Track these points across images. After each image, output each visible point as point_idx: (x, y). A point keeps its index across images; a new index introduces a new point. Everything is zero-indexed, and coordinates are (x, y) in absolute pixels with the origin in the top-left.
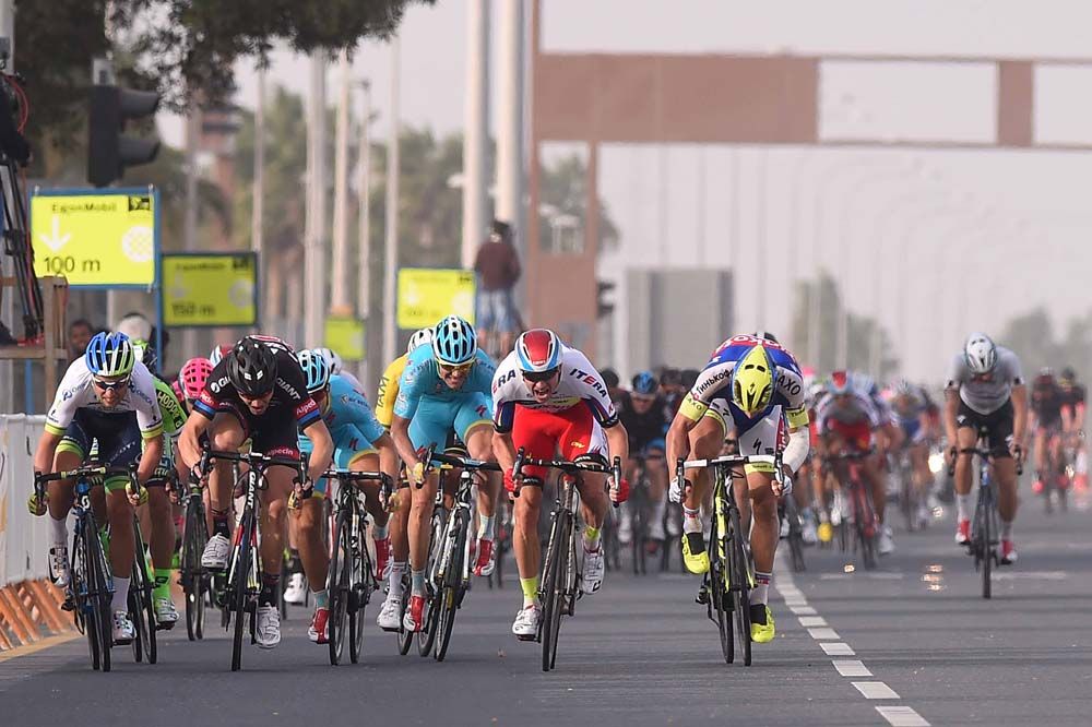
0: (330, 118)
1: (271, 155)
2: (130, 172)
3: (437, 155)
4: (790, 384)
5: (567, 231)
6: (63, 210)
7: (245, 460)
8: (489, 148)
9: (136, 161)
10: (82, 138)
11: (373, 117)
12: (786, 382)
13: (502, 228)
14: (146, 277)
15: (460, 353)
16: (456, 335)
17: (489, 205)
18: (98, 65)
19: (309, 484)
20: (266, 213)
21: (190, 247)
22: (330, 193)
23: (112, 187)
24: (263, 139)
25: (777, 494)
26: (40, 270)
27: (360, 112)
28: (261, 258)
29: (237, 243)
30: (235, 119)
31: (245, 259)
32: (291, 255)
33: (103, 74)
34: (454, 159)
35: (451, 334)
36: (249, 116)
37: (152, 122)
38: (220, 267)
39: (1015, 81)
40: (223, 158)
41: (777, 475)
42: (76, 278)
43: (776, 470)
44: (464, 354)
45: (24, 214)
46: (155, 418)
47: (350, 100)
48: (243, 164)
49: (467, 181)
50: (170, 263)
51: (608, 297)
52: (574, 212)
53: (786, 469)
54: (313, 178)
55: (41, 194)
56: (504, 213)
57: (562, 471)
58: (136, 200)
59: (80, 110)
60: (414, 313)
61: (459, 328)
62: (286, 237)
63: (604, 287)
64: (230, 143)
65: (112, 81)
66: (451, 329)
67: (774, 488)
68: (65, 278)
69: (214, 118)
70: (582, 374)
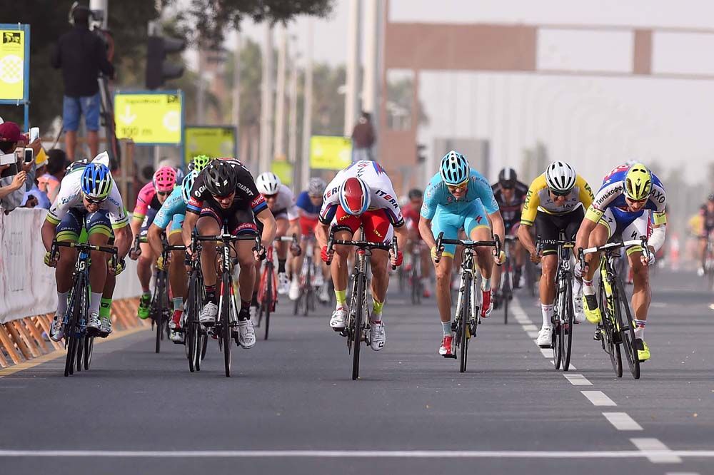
0: (275, 56)
1: (245, 74)
2: (168, 82)
3: (332, 76)
4: (659, 195)
5: (402, 118)
6: (132, 102)
7: (220, 240)
8: (360, 72)
9: (171, 76)
10: (143, 64)
11: (299, 55)
12: (656, 194)
13: (366, 115)
14: (176, 138)
15: (458, 177)
16: (454, 166)
17: (360, 103)
18: (152, 26)
19: (262, 250)
20: (241, 105)
21: (200, 122)
22: (275, 95)
23: (159, 90)
24: (240, 66)
25: (644, 264)
26: (119, 134)
27: (292, 52)
28: (238, 130)
29: (226, 122)
30: (224, 55)
31: (229, 130)
32: (253, 129)
33: (155, 30)
34: (341, 77)
35: (450, 166)
36: (231, 54)
37: (180, 57)
38: (214, 134)
39: (643, 41)
40: (219, 76)
41: (645, 253)
42: (139, 139)
43: (644, 249)
44: (460, 177)
45: (111, 103)
46: (120, 215)
47: (286, 46)
48: (228, 80)
49: (348, 89)
50: (190, 132)
51: (424, 153)
52: (406, 107)
53: (651, 249)
54: (266, 88)
55: (121, 93)
56: (368, 106)
57: (358, 247)
58: (172, 97)
59: (143, 49)
60: (320, 160)
61: (456, 160)
62: (251, 120)
63: (421, 147)
64: (222, 68)
65: (160, 34)
66: (451, 162)
67: (642, 260)
68: (132, 139)
69: (214, 54)
70: (383, 193)
